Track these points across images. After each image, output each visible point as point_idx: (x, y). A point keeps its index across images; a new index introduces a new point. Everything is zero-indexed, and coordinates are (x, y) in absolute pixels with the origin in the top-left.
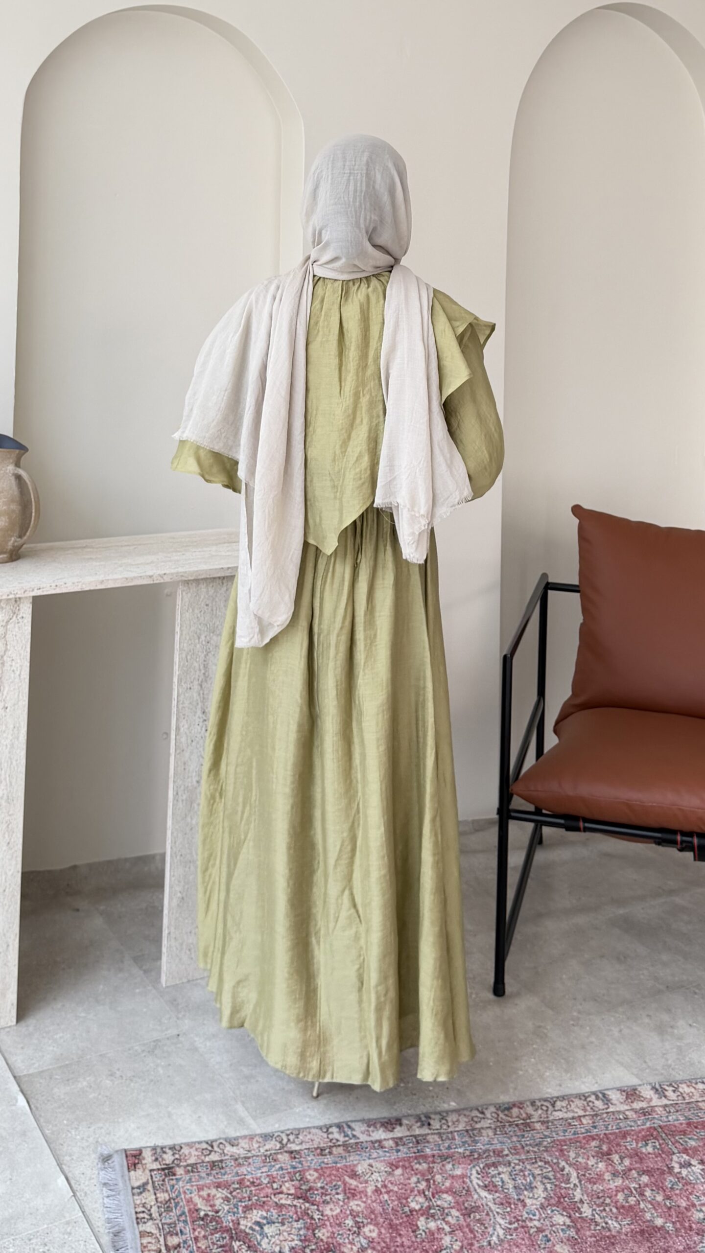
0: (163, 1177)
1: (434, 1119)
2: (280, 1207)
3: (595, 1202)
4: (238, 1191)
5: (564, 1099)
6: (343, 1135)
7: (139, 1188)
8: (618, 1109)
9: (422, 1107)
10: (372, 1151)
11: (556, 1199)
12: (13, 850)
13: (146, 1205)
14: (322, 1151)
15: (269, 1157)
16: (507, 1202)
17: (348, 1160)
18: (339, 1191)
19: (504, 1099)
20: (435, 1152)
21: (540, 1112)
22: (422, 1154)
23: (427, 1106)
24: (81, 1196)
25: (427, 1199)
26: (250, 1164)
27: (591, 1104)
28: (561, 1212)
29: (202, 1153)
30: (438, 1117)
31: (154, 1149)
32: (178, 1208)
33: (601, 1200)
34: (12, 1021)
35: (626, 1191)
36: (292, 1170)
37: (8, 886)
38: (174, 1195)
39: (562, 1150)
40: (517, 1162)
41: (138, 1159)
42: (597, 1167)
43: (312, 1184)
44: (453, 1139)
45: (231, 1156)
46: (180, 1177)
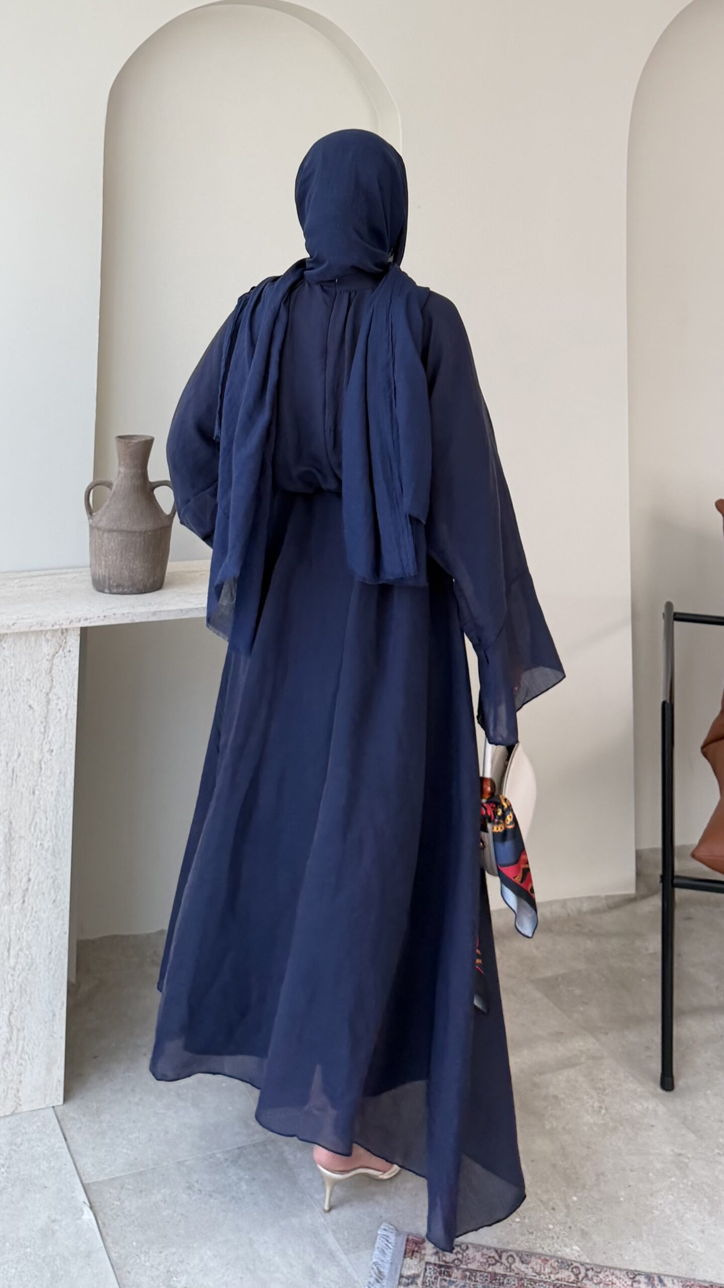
29: (487, 1261)
46: (455, 1280)
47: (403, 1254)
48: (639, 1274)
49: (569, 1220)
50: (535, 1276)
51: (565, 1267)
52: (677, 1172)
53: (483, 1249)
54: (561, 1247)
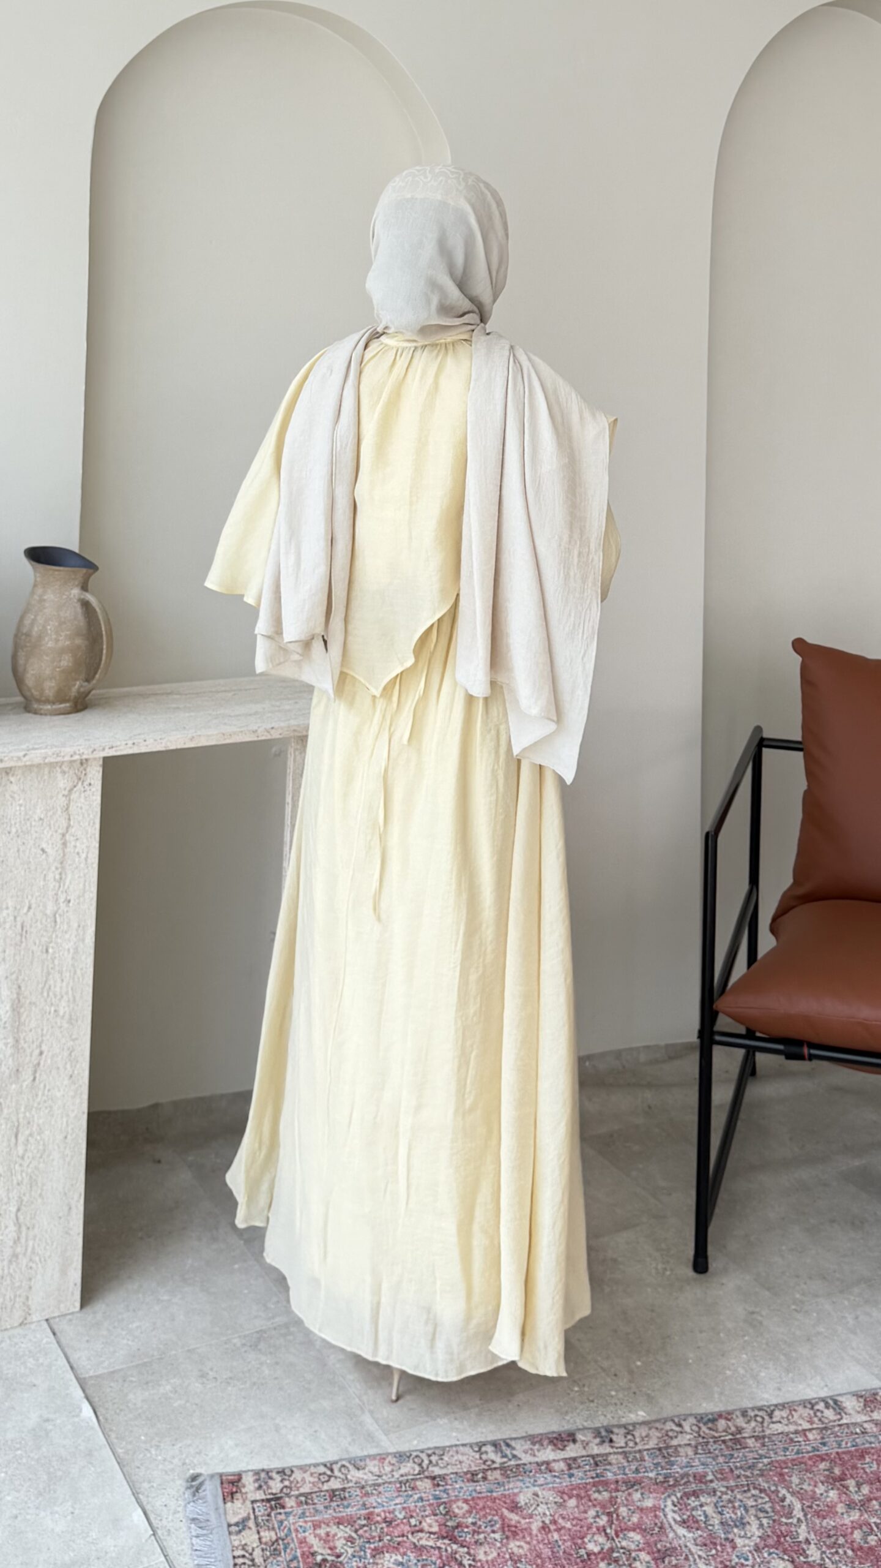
0: (269, 1510)
1: (617, 1434)
2: (420, 1549)
3: (824, 1542)
4: (365, 1528)
5: (784, 1407)
6: (499, 1454)
7: (237, 1524)
8: (853, 1421)
9: (602, 1418)
10: (538, 1475)
11: (775, 1538)
12: (76, 1086)
13: (245, 1547)
14: (472, 1477)
15: (405, 1484)
16: (711, 1542)
17: (507, 1487)
18: (495, 1528)
19: (708, 1407)
20: (619, 1477)
21: (753, 1424)
22: (602, 1479)
23: (609, 1416)
24: (163, 1535)
25: (608, 1540)
26: (380, 1493)
27: (819, 1414)
28: (781, 1556)
29: (319, 1479)
30: (622, 1431)
31: (257, 1473)
32: (288, 1551)
33: (833, 1540)
34: (75, 1307)
35: (865, 1528)
36: (435, 1501)
37: (70, 1131)
38: (282, 1535)
39: (781, 1475)
40: (724, 1489)
41: (237, 1486)
42: (827, 1496)
43: (460, 1519)
44: (642, 1460)
45: (356, 1483)
46: (291, 1510)
51: (405, 1460)
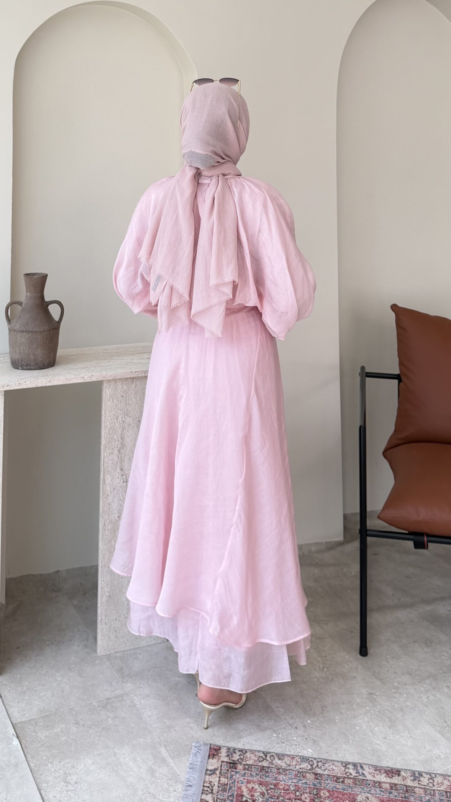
0: (229, 768)
7: (211, 770)
15: (300, 773)
29: (258, 759)
31: (228, 748)
36: (313, 786)
41: (218, 752)
46: (239, 771)
47: (207, 756)
48: (349, 764)
49: (305, 734)
50: (287, 767)
51: (305, 761)
52: (370, 704)
53: (256, 752)
54: (301, 750)
